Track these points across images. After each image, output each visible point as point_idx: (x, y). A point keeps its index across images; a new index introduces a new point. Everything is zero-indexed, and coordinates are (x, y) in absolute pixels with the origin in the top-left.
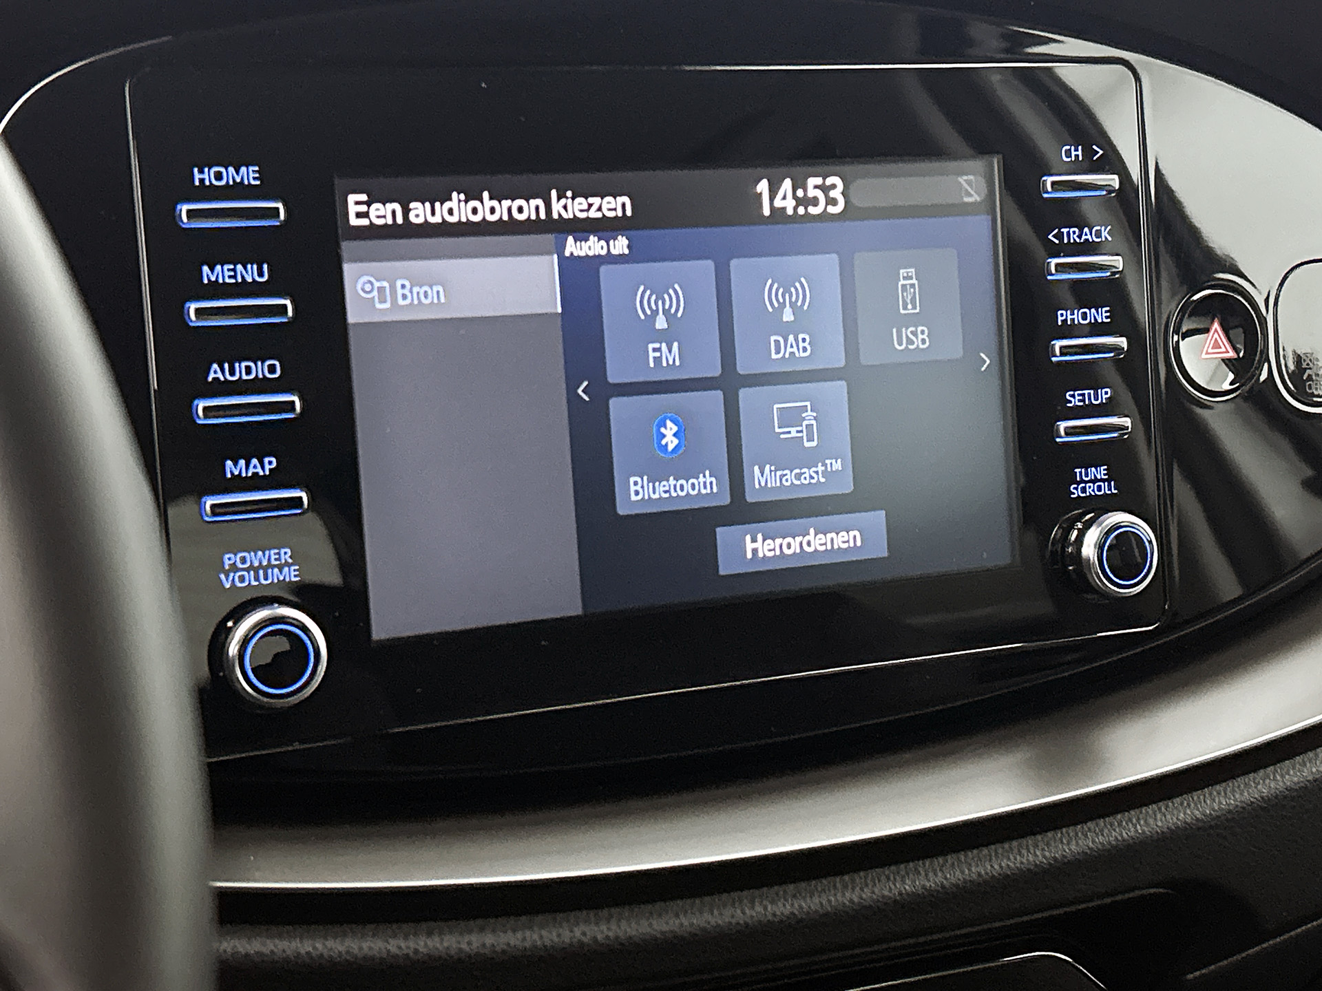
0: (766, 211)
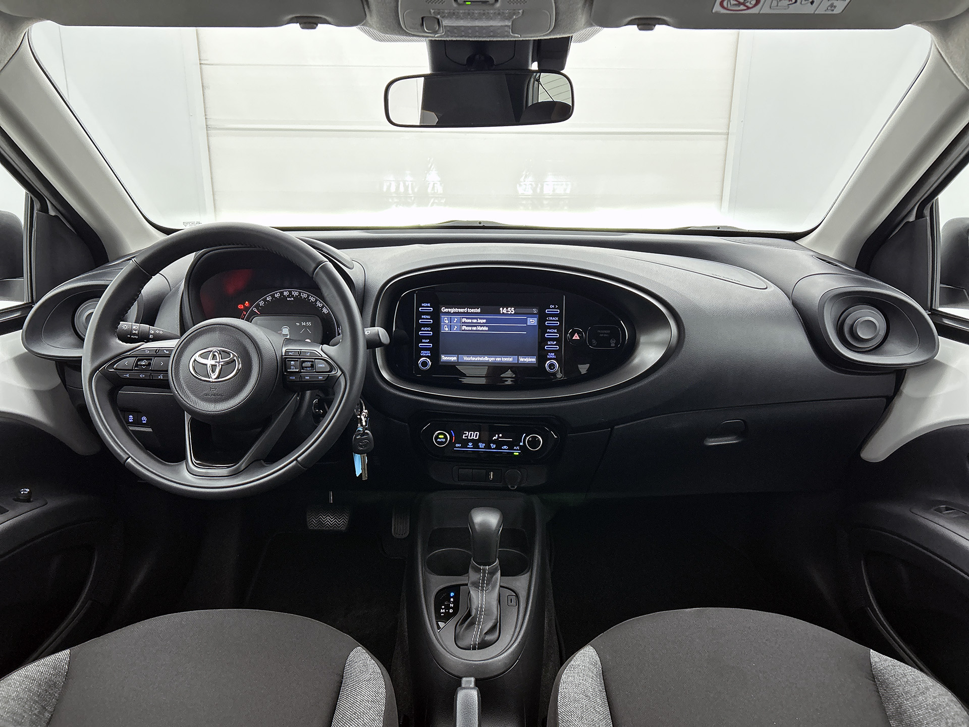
0: (501, 312)
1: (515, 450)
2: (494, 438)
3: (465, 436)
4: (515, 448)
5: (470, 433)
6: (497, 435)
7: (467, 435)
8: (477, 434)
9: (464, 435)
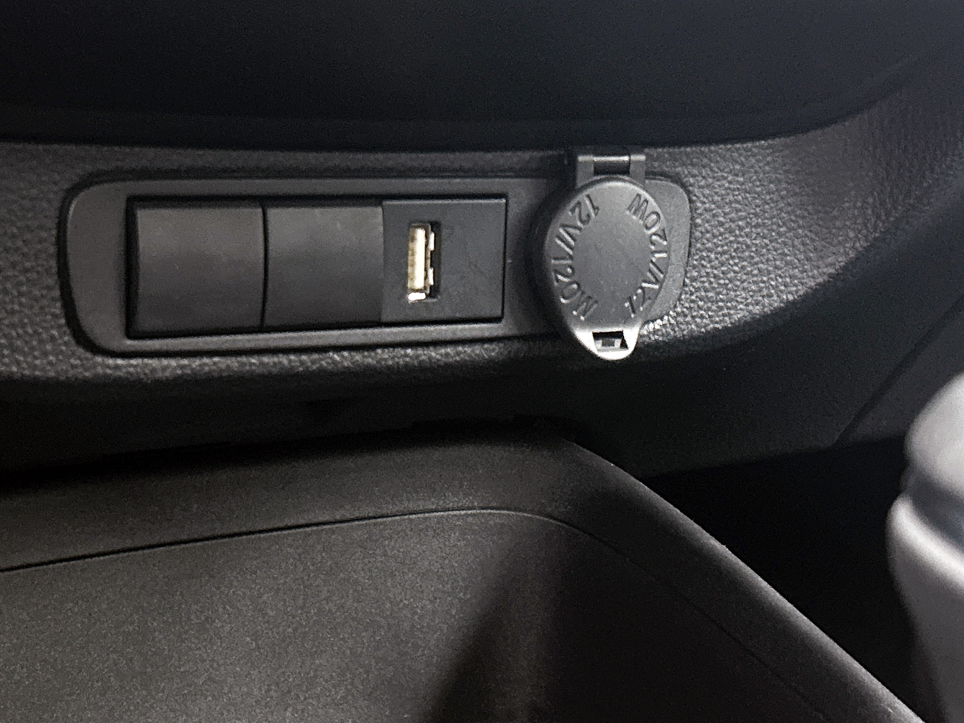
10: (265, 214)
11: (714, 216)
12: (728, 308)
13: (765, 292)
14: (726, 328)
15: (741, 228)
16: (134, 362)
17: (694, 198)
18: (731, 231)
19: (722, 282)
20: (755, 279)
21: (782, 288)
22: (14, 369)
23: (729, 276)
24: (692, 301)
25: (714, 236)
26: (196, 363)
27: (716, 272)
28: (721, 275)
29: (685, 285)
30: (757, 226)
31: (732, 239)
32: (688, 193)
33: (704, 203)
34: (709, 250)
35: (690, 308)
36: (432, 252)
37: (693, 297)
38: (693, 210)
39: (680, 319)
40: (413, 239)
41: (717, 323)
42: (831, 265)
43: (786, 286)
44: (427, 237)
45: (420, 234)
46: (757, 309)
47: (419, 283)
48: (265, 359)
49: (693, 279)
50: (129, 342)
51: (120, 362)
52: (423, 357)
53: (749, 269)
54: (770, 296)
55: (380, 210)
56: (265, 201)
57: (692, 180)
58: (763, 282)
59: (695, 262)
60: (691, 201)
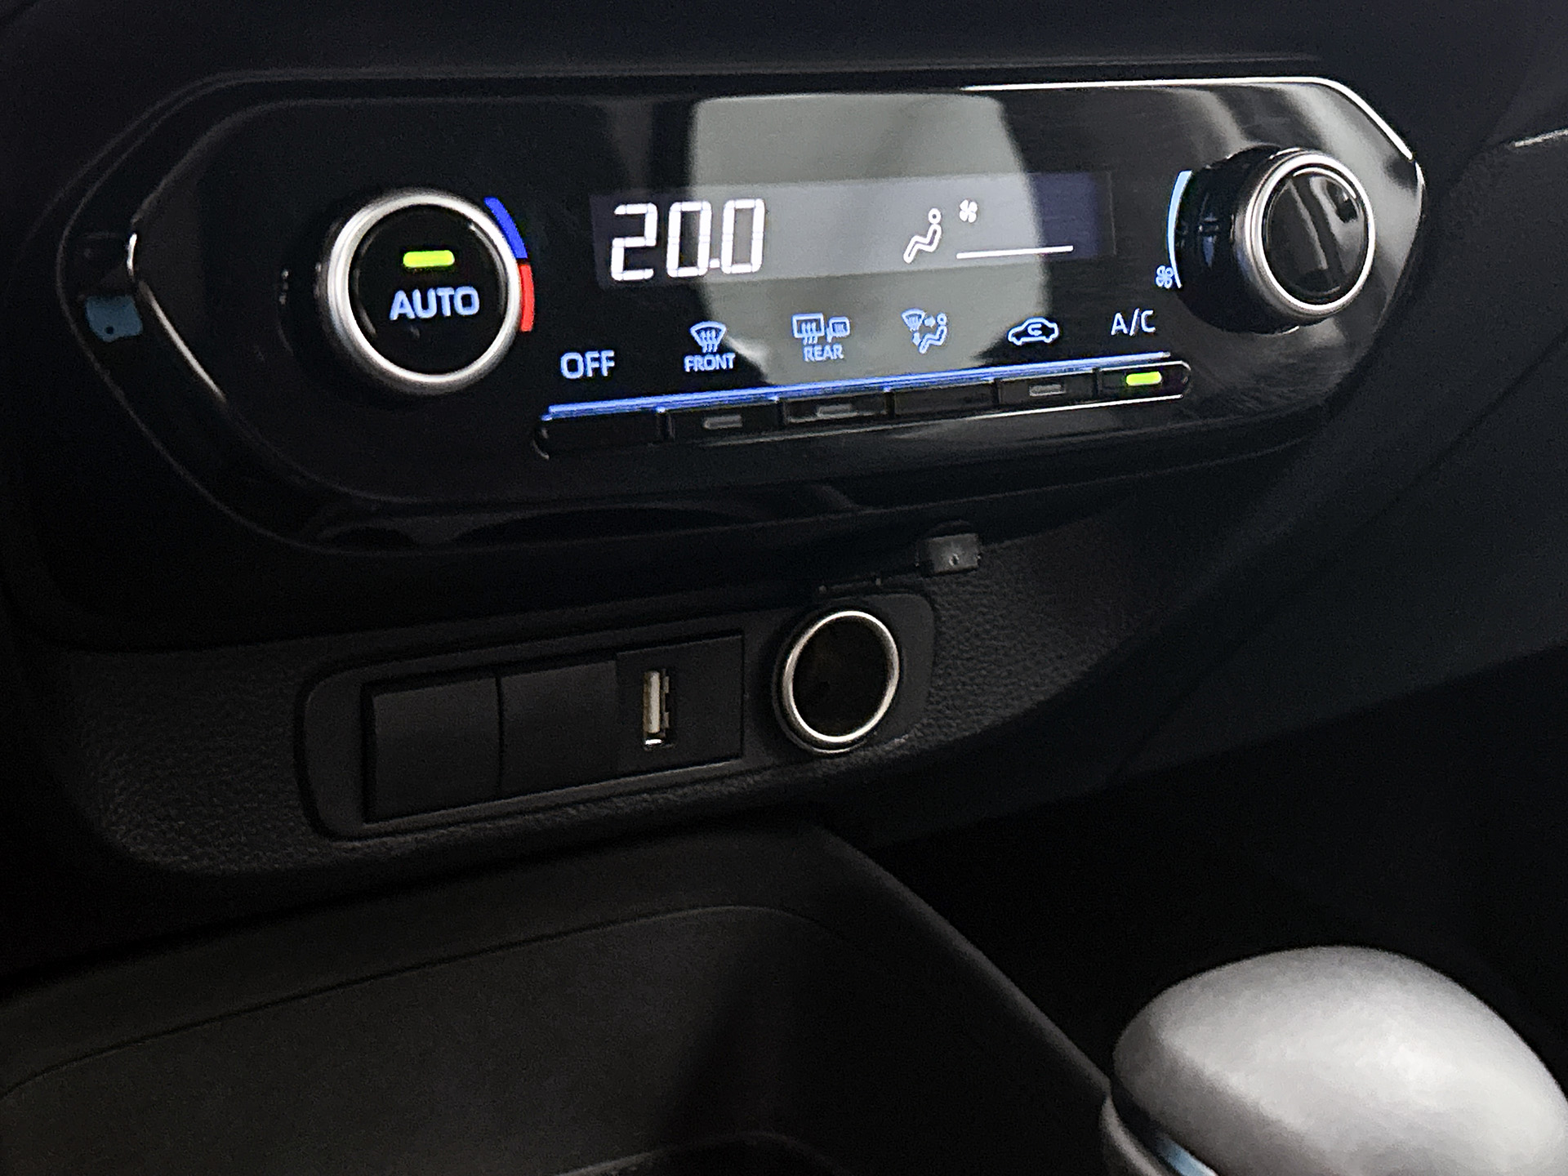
1: (1124, 345)
2: (918, 243)
3: (633, 258)
4: (1118, 325)
5: (676, 211)
6: (934, 216)
7: (649, 239)
8: (743, 217)
9: (619, 246)
10: (498, 684)
11: (960, 622)
12: (977, 714)
13: (1015, 694)
14: (974, 735)
15: (987, 632)
16: (370, 842)
17: (937, 607)
18: (977, 636)
19: (969, 688)
20: (1004, 682)
21: (1033, 688)
22: (255, 865)
23: (977, 681)
24: (939, 711)
25: (959, 642)
26: (432, 835)
27: (963, 679)
28: (969, 682)
29: (930, 694)
30: (1003, 628)
31: (979, 643)
32: (932, 603)
33: (948, 610)
34: (956, 657)
35: (936, 720)
36: (666, 695)
37: (940, 707)
38: (937, 618)
39: (926, 731)
40: (649, 684)
41: (965, 730)
42: (1083, 663)
43: (1037, 686)
44: (661, 679)
45: (655, 678)
46: (1008, 713)
47: (655, 727)
48: (502, 823)
49: (940, 689)
50: (366, 826)
51: (357, 844)
52: (661, 801)
53: (998, 672)
54: (1020, 698)
55: (612, 663)
56: (498, 670)
57: (935, 589)
58: (1013, 684)
59: (941, 672)
60: (934, 609)
